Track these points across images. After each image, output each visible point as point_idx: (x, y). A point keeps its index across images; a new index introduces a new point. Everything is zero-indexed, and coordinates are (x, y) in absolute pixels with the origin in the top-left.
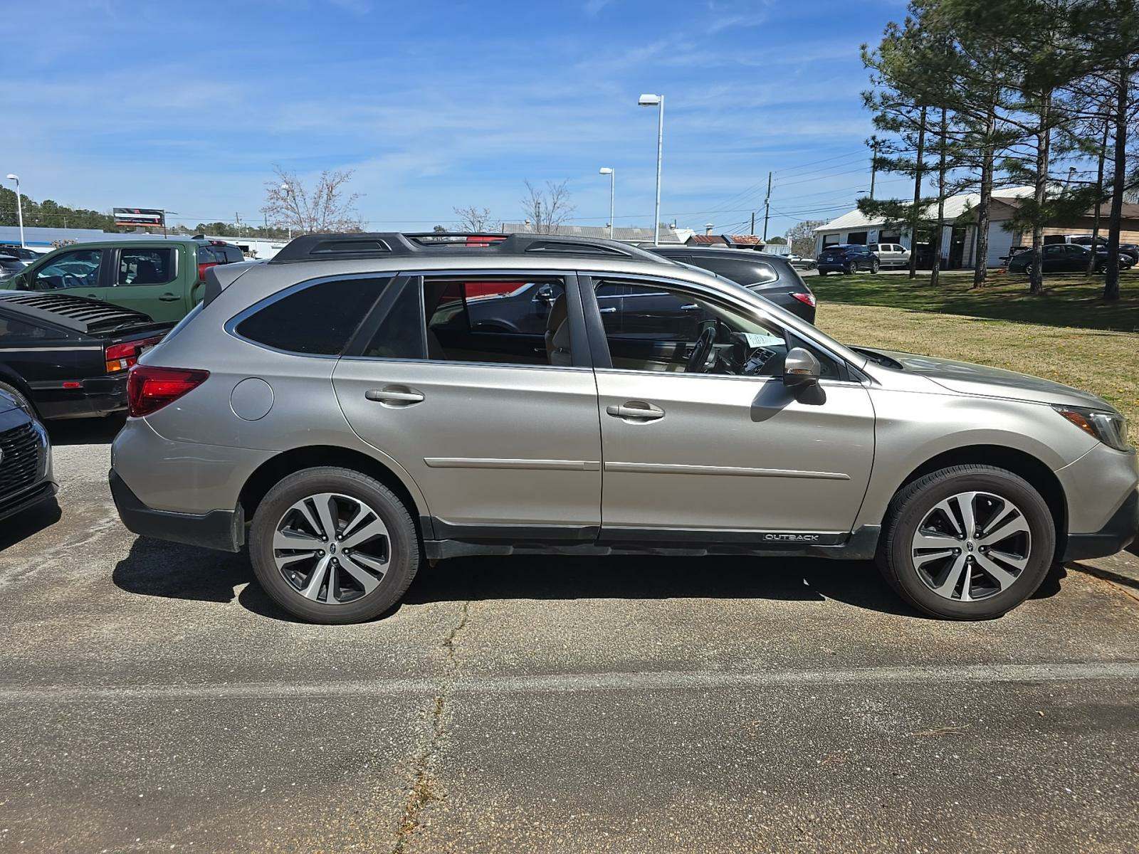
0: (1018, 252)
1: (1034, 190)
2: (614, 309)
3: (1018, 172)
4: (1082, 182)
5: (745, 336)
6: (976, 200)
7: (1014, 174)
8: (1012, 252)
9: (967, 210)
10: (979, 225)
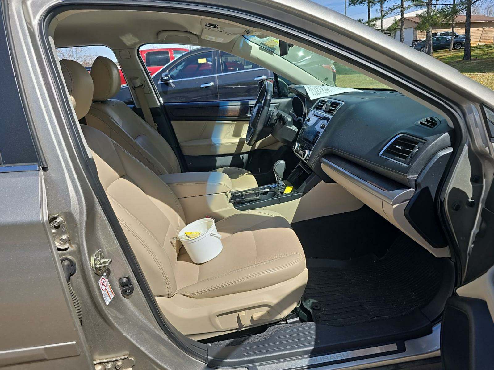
0: (416, 43)
1: (427, 9)
2: (212, 84)
3: (416, 2)
4: (446, 5)
5: (303, 87)
6: (399, 17)
7: (414, 3)
8: (413, 43)
9: (395, 22)
10: (401, 29)
